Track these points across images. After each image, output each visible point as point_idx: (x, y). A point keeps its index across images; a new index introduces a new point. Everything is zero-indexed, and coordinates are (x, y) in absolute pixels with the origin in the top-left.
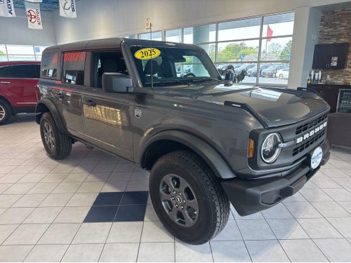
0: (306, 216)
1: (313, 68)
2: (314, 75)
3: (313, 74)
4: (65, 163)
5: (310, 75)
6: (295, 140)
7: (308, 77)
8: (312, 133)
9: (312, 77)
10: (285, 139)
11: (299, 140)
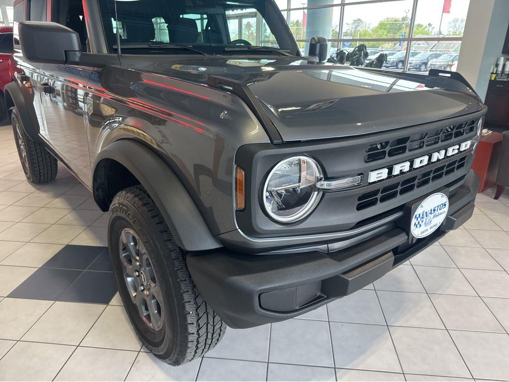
0: (414, 322)
1: (503, 53)
2: (504, 66)
3: (501, 62)
4: (45, 191)
5: (497, 65)
6: (363, 174)
7: (492, 69)
8: (420, 162)
9: (500, 69)
10: (330, 171)
11: (377, 175)
